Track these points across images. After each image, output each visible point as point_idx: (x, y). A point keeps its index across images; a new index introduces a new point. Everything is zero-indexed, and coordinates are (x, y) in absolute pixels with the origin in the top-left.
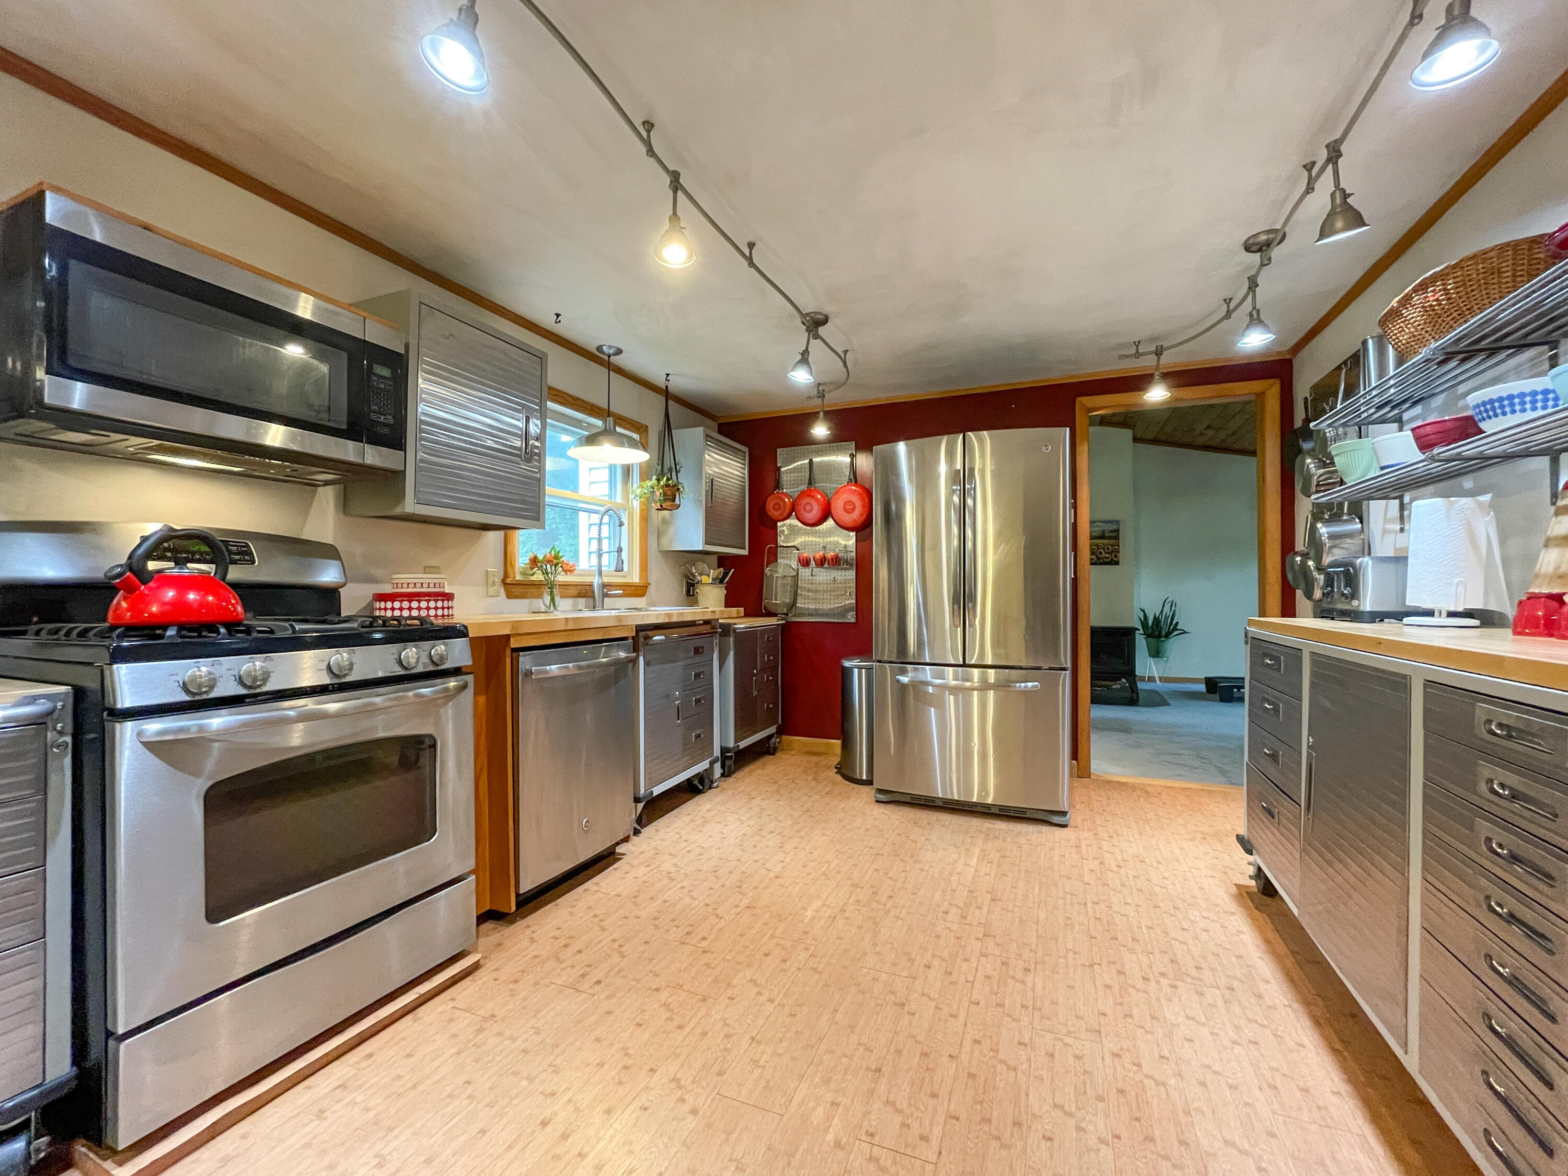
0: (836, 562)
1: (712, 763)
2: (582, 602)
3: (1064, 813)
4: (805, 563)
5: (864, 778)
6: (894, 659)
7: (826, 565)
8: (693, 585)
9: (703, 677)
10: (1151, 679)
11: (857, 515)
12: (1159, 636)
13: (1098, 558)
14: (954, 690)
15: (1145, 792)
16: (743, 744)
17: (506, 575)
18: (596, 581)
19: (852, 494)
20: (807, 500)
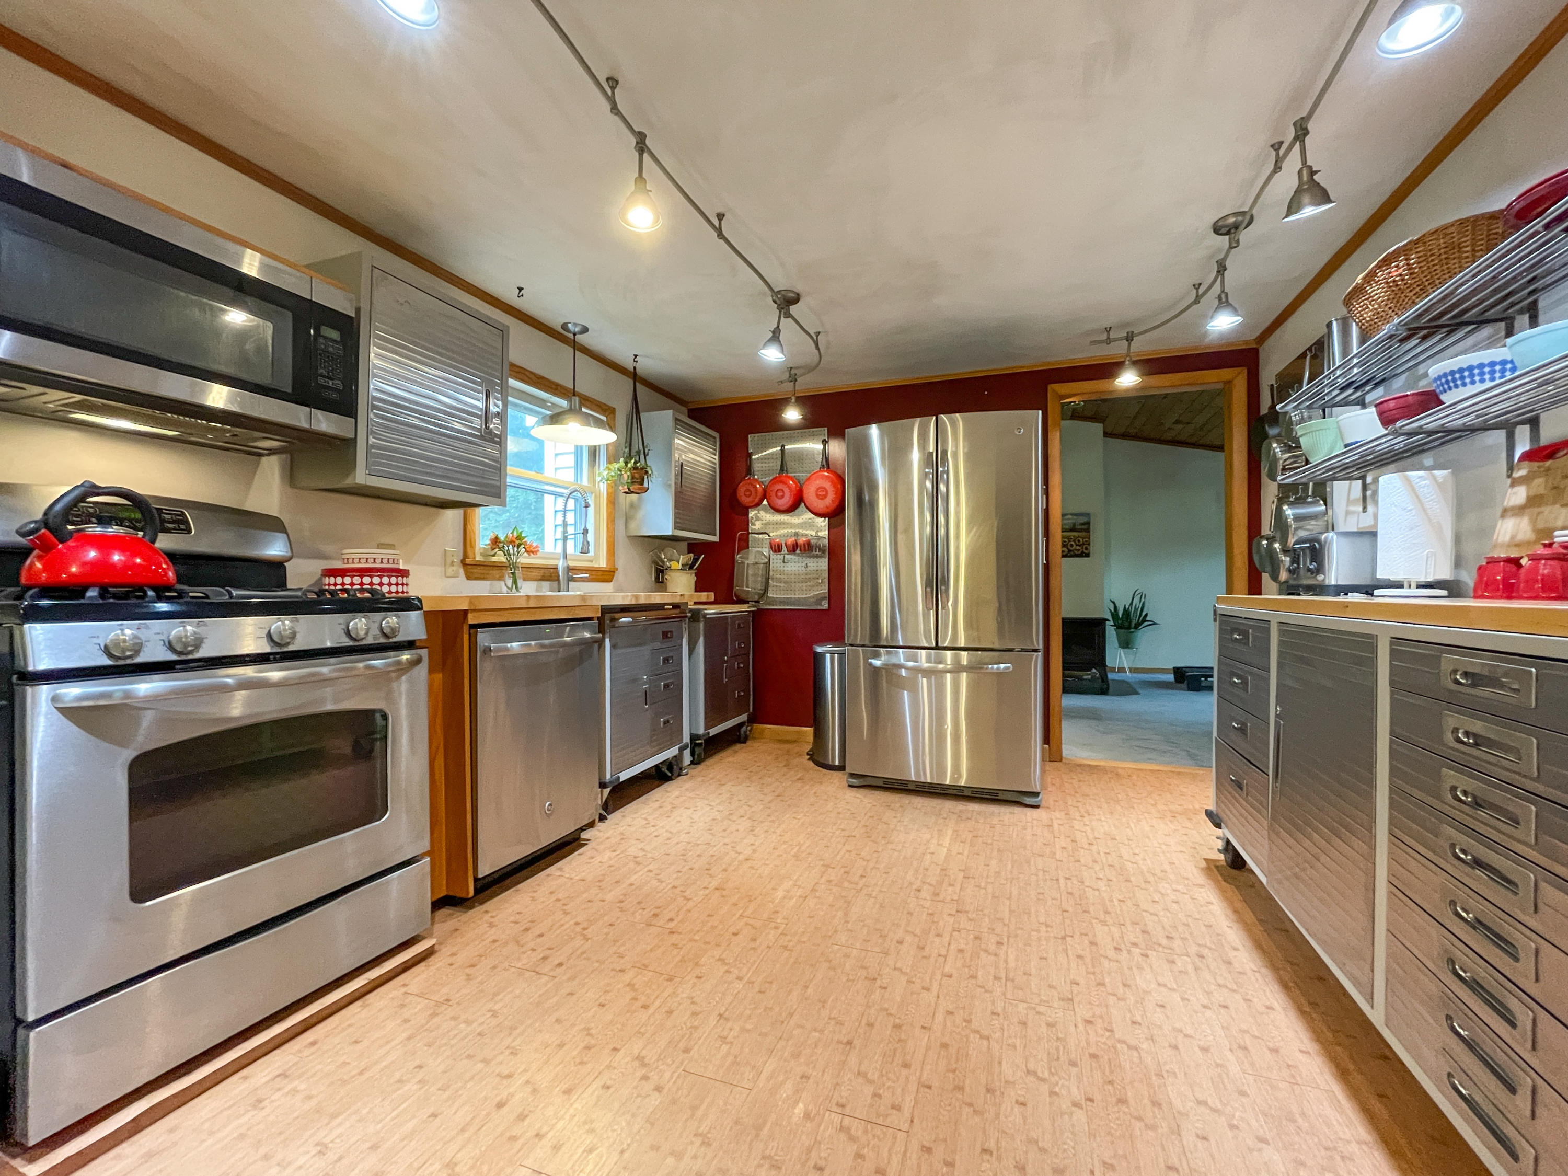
0: (806, 548)
1: (681, 750)
2: (546, 584)
3: (1036, 794)
4: (777, 548)
5: (837, 763)
6: (867, 642)
7: (798, 551)
8: (662, 571)
9: (672, 661)
10: (1122, 670)
11: (828, 502)
12: (1129, 628)
13: (1069, 551)
14: (927, 673)
15: (1116, 775)
16: (713, 732)
17: (465, 555)
18: (561, 564)
19: (824, 480)
20: (779, 487)
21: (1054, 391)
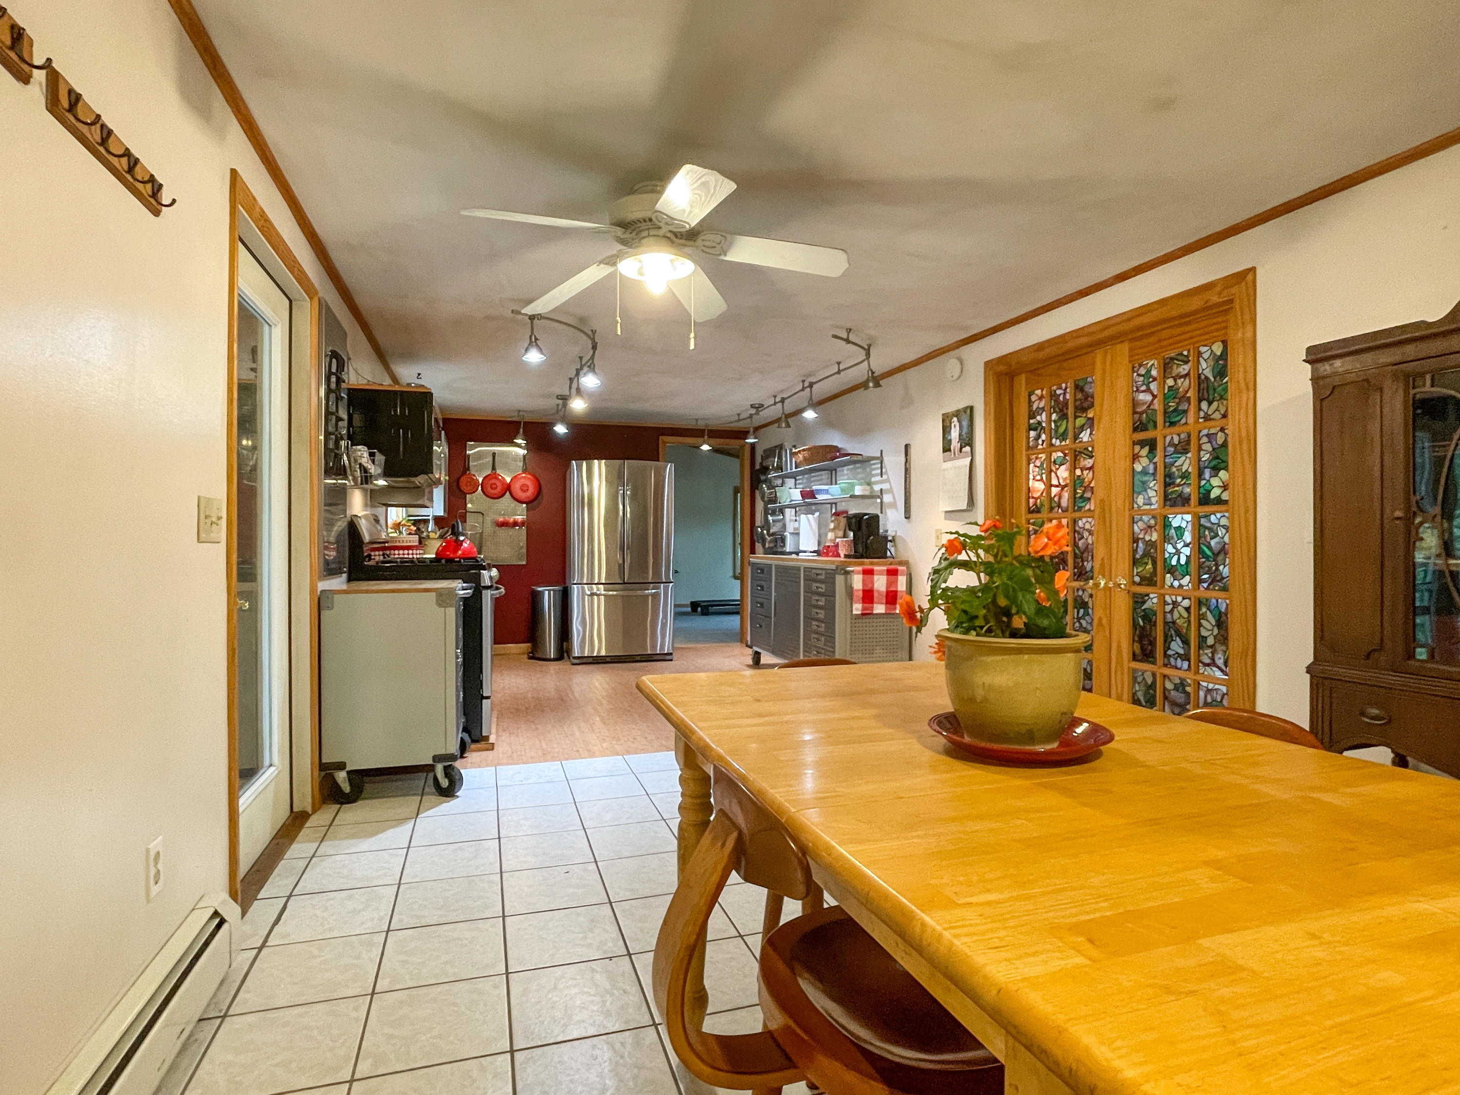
3: (671, 654)
5: (554, 656)
11: (529, 494)
19: (527, 480)
20: (493, 481)
21: (664, 440)
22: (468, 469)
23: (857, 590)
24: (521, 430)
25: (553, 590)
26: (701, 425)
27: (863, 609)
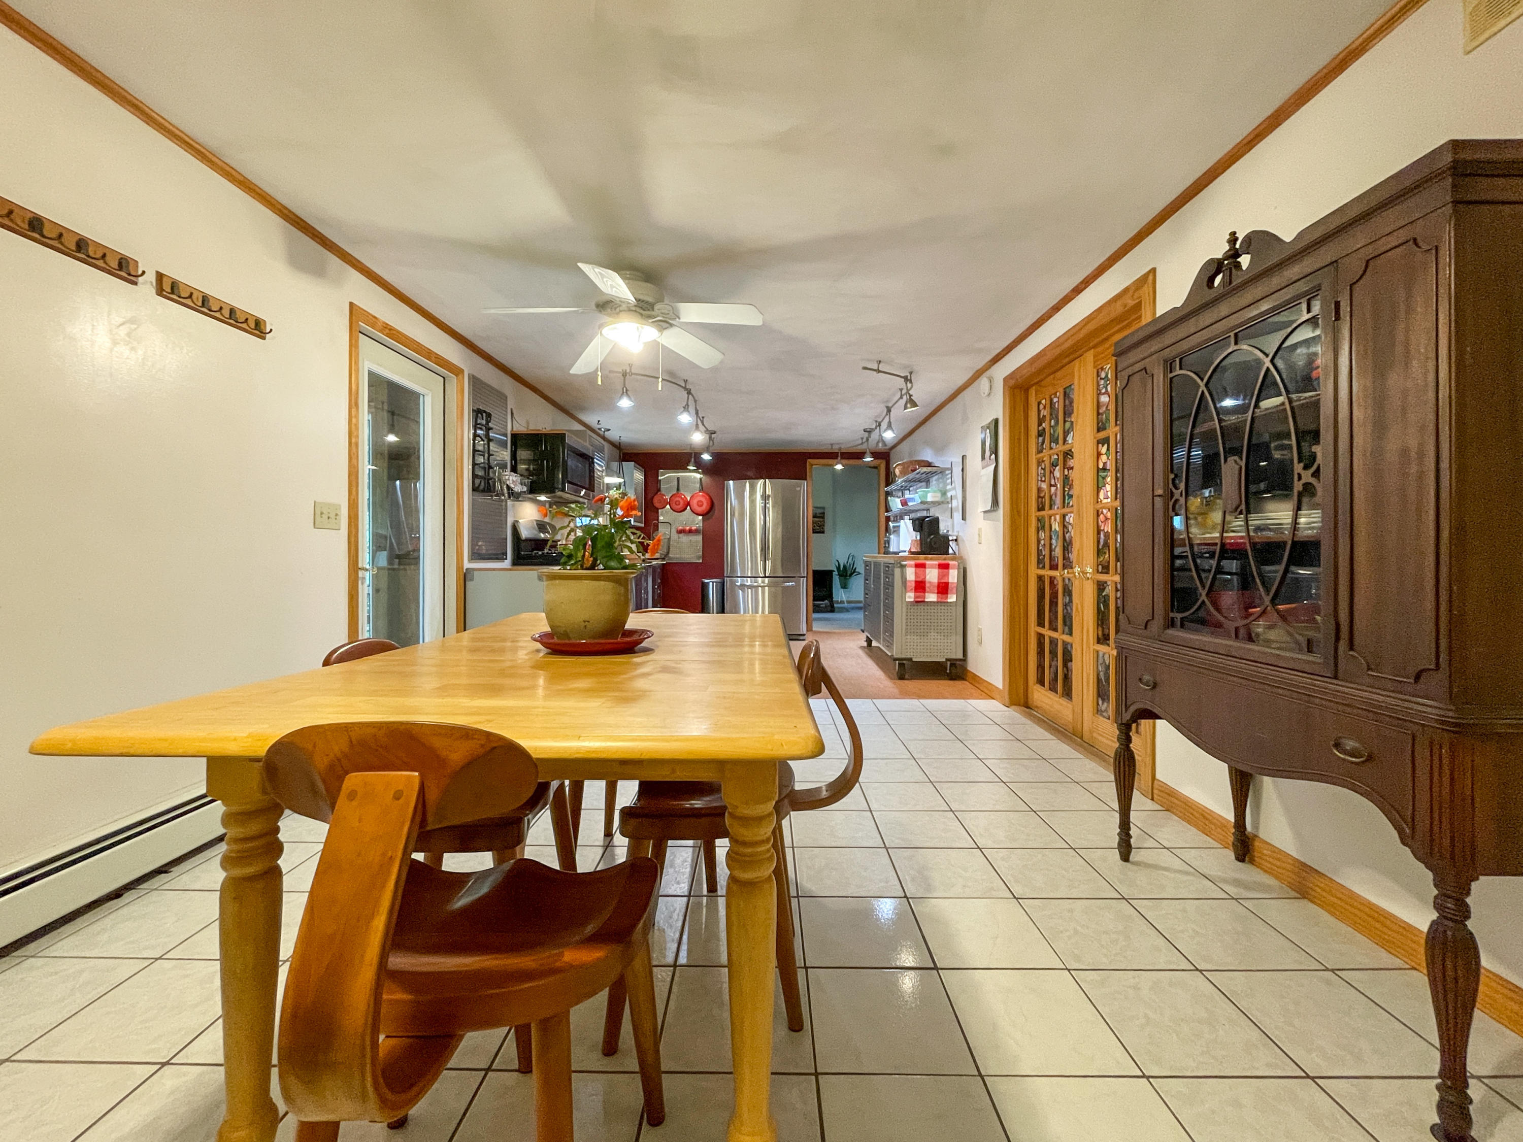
3: (804, 635)
4: (674, 531)
7: (686, 533)
10: (842, 602)
11: (704, 509)
12: (846, 576)
13: (817, 530)
19: (701, 497)
20: (677, 499)
21: (810, 463)
22: (659, 490)
23: (909, 581)
24: (693, 460)
25: (716, 582)
26: (835, 449)
27: (916, 597)
